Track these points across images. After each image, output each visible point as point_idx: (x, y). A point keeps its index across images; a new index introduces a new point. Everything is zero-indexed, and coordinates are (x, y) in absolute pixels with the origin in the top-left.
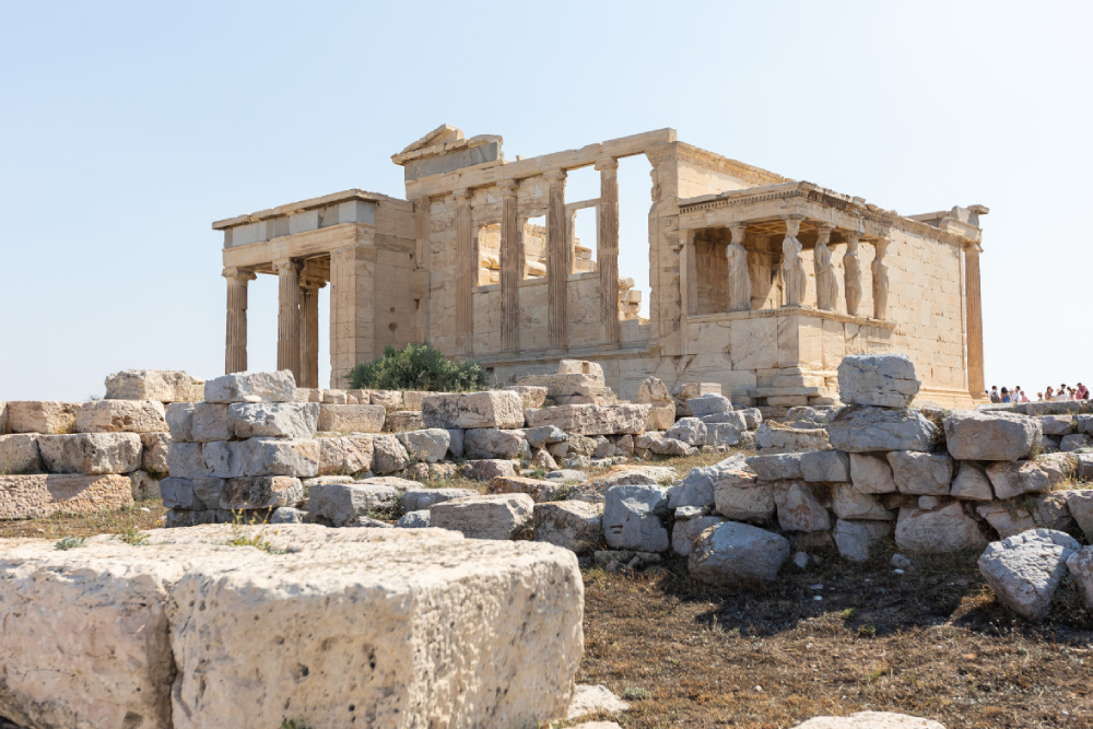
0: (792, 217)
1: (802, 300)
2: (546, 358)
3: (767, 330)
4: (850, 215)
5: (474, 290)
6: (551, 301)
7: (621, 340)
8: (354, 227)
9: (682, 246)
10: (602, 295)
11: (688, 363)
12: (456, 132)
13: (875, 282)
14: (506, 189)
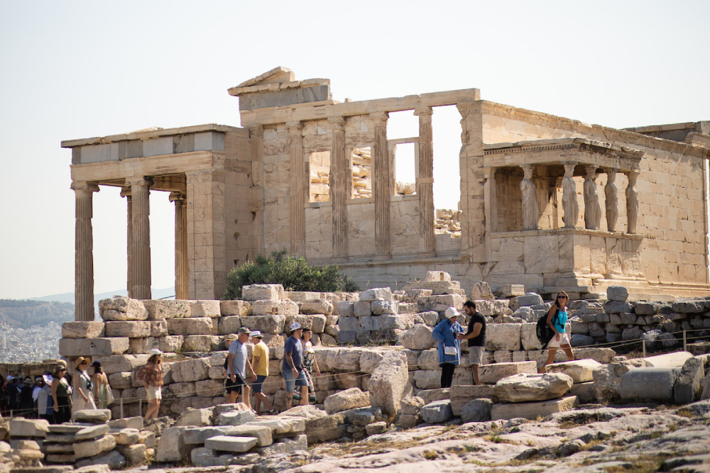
0: (568, 163)
1: (576, 223)
2: (374, 263)
3: (551, 244)
4: (610, 157)
5: (306, 205)
6: (377, 216)
7: (436, 249)
8: (210, 155)
9: (486, 180)
10: (421, 214)
11: (491, 268)
12: (289, 73)
13: (628, 205)
14: (336, 125)
